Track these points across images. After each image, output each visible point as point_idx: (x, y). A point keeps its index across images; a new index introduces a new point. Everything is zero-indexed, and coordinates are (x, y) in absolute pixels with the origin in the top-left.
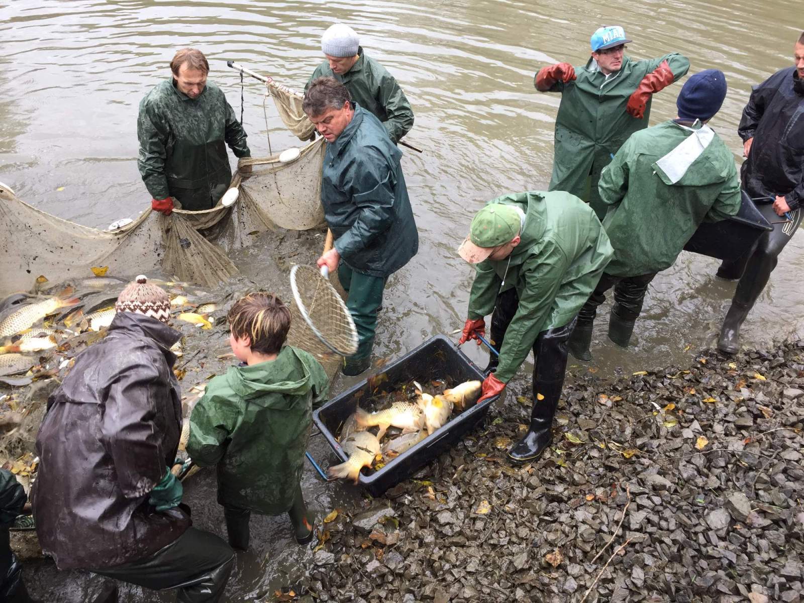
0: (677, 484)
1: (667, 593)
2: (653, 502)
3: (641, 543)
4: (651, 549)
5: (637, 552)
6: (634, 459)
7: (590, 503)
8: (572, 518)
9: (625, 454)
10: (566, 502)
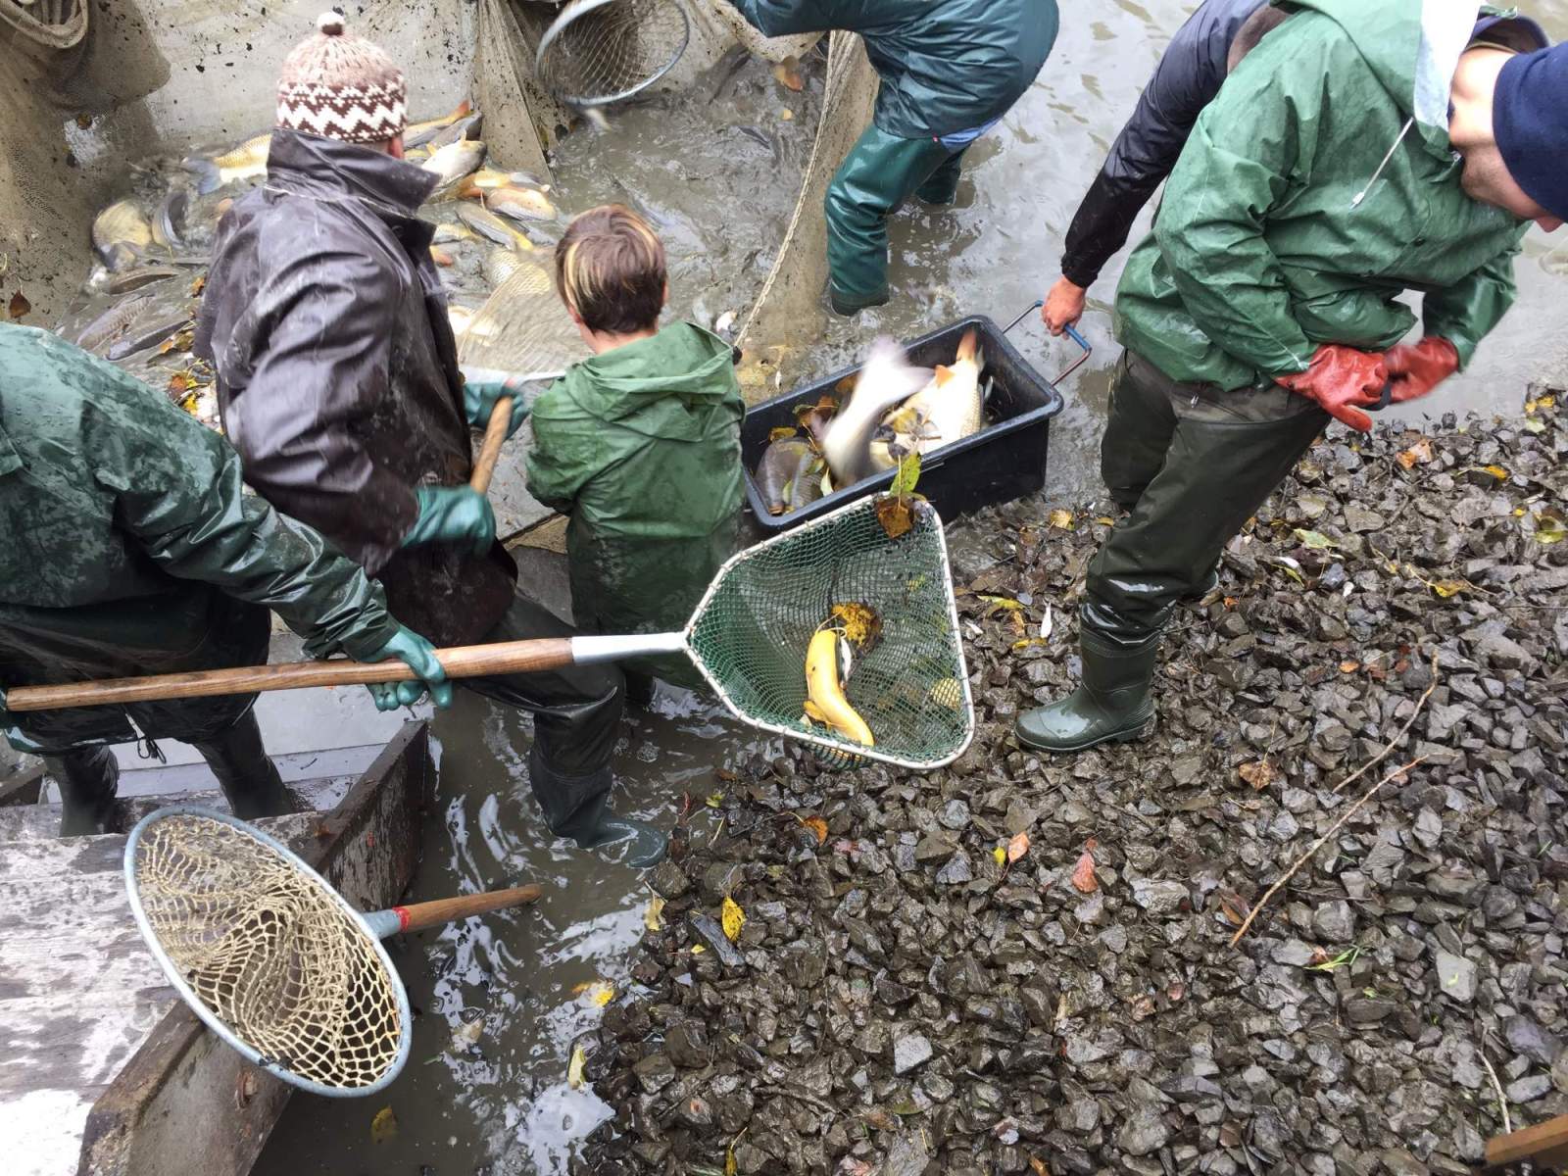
0: (1545, 660)
1: (1482, 866)
2: (1485, 690)
3: (1445, 767)
4: (1466, 780)
5: (1433, 782)
6: (1457, 600)
7: (1347, 678)
8: (1305, 702)
9: (1439, 590)
10: (1296, 671)
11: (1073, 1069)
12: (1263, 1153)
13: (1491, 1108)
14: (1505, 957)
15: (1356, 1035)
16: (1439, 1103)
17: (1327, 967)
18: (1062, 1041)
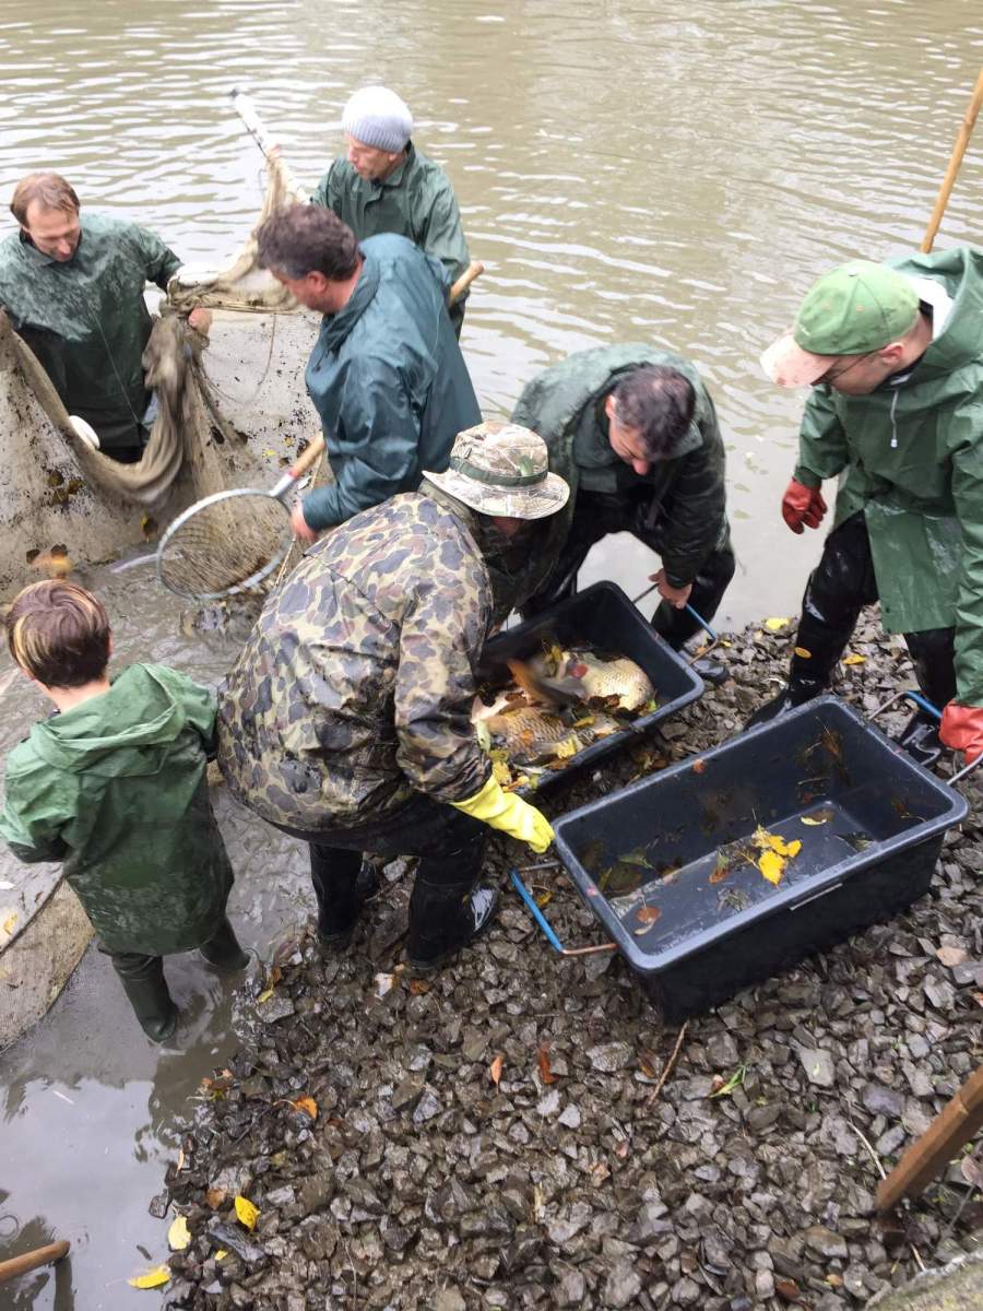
1: (814, 972)
11: (557, 1250)
12: (716, 1267)
13: (870, 1167)
14: (849, 1039)
15: (761, 1141)
16: (833, 1176)
17: (725, 1090)
18: (543, 1229)
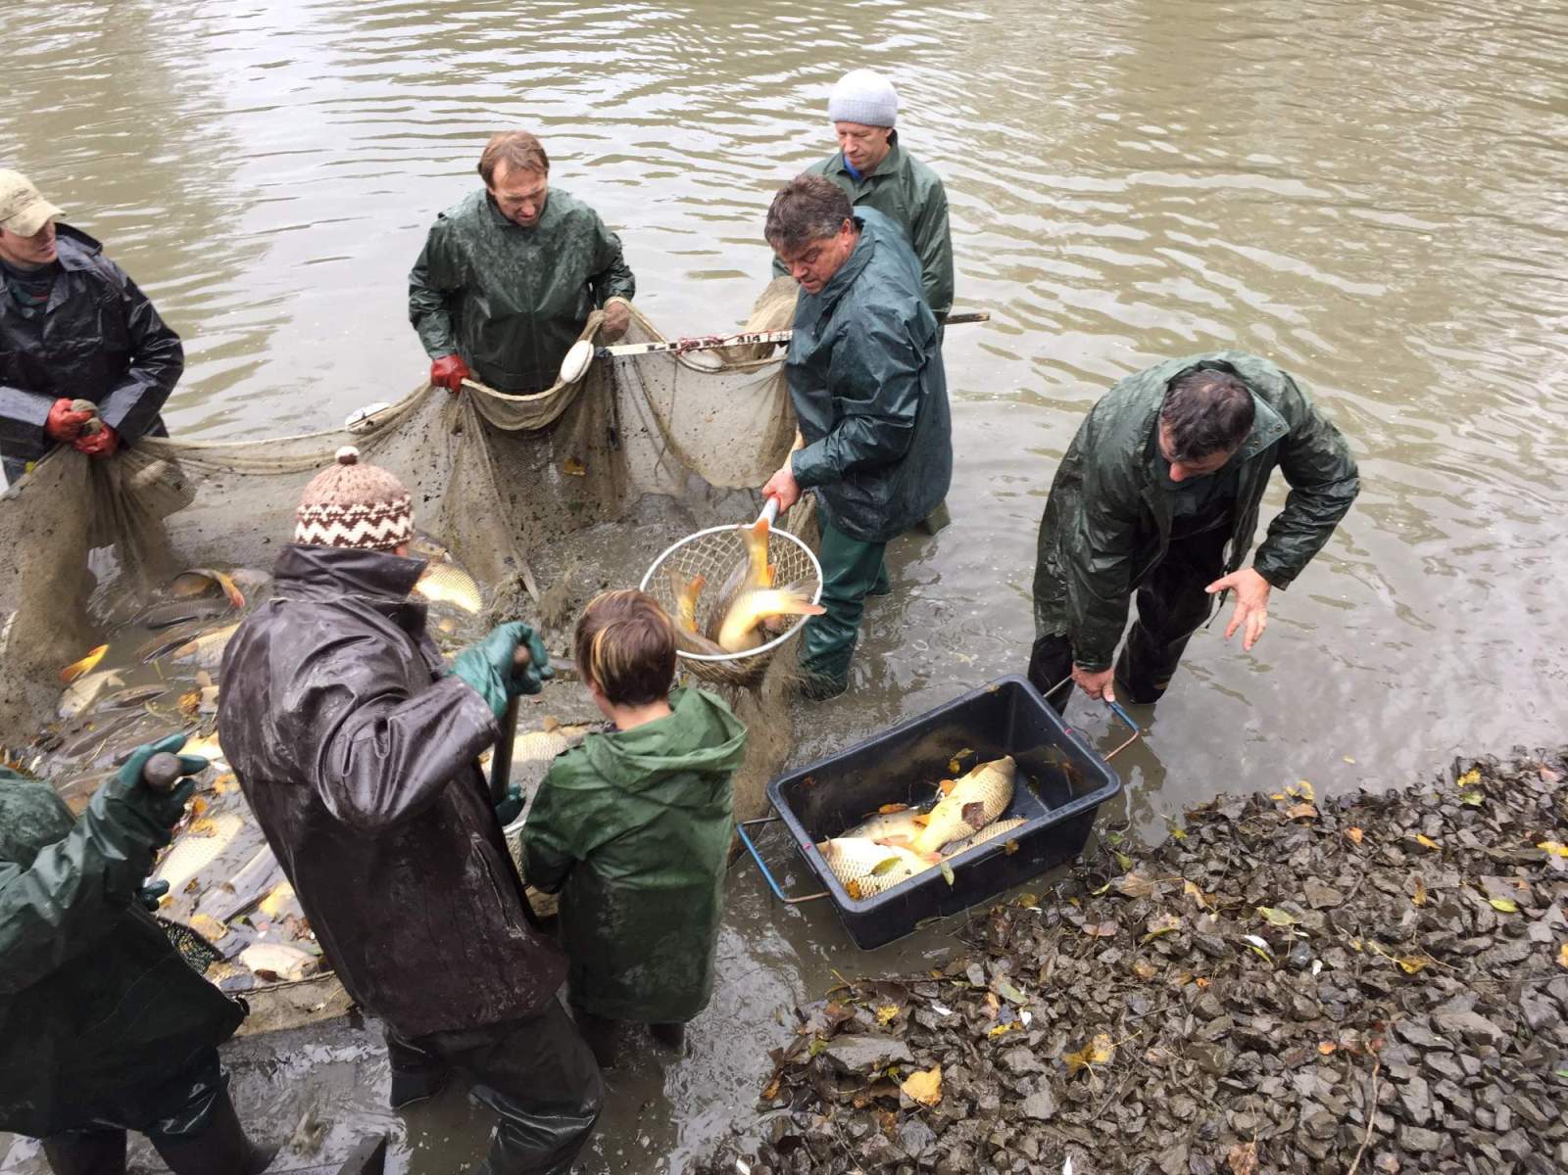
0: (1516, 1035)
2: (1463, 1069)
3: (1433, 1153)
4: (1455, 1165)
5: (1424, 1169)
6: (1423, 976)
7: (1327, 1060)
8: (1288, 1087)
9: (1404, 966)
10: (1276, 1053)
